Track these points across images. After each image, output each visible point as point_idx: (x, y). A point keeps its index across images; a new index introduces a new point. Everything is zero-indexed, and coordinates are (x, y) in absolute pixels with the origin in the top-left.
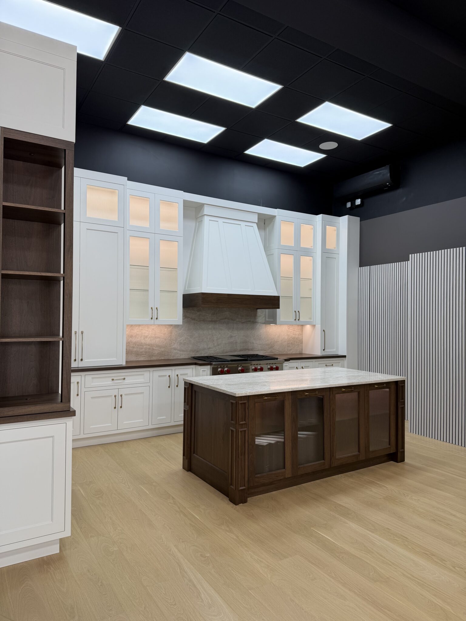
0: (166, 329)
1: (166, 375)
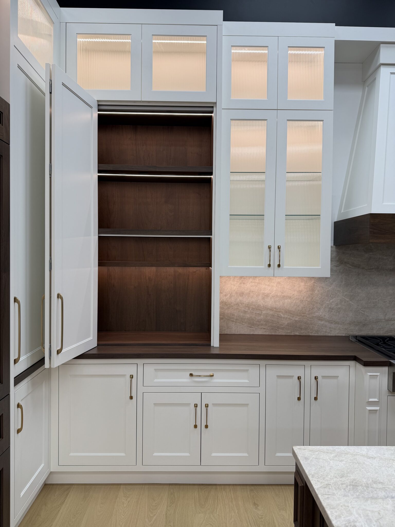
0: (303, 284)
1: (293, 376)
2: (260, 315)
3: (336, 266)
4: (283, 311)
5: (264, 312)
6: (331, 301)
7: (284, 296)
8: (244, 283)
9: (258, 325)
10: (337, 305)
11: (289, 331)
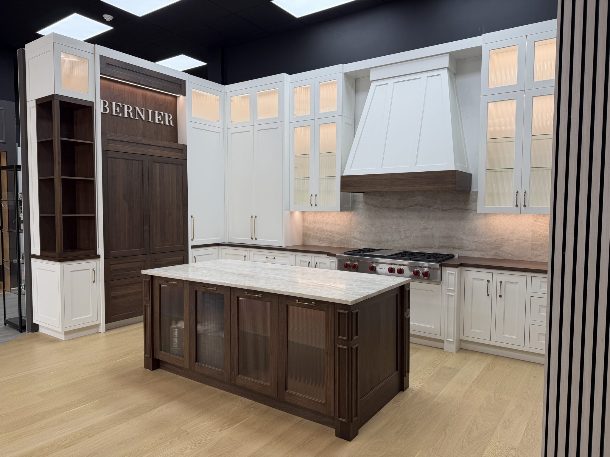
1: (306, 261)
2: (324, 235)
3: (364, 206)
4: (335, 233)
5: (326, 233)
6: (361, 227)
7: (336, 224)
8: (316, 216)
9: (323, 241)
10: (364, 230)
11: (338, 245)
